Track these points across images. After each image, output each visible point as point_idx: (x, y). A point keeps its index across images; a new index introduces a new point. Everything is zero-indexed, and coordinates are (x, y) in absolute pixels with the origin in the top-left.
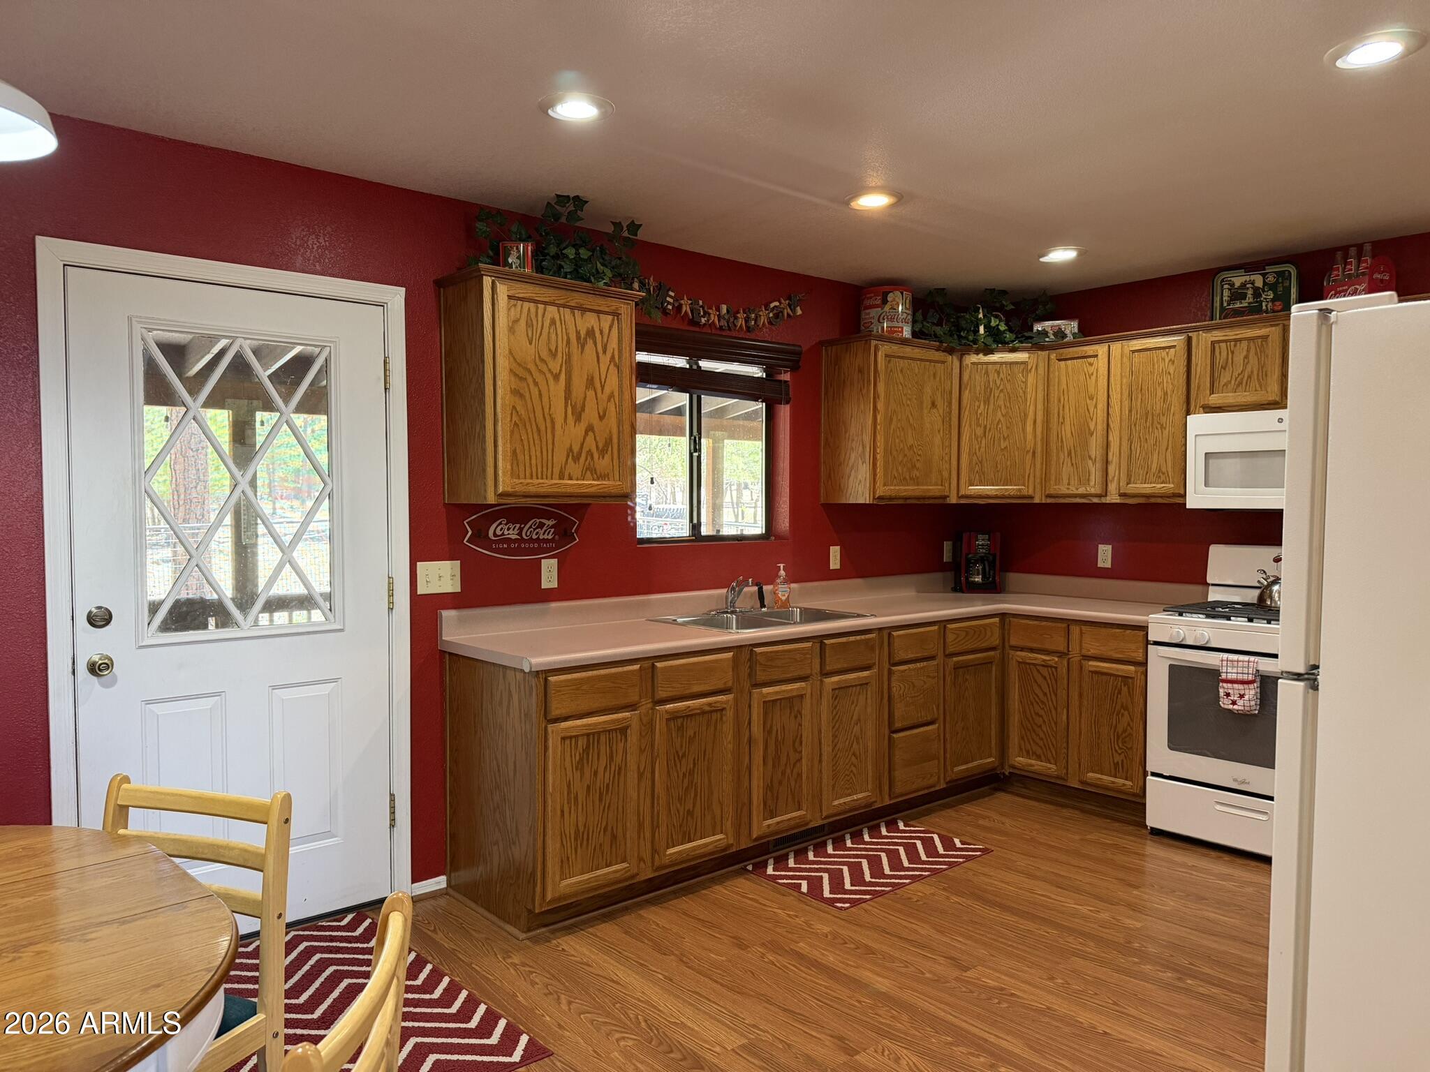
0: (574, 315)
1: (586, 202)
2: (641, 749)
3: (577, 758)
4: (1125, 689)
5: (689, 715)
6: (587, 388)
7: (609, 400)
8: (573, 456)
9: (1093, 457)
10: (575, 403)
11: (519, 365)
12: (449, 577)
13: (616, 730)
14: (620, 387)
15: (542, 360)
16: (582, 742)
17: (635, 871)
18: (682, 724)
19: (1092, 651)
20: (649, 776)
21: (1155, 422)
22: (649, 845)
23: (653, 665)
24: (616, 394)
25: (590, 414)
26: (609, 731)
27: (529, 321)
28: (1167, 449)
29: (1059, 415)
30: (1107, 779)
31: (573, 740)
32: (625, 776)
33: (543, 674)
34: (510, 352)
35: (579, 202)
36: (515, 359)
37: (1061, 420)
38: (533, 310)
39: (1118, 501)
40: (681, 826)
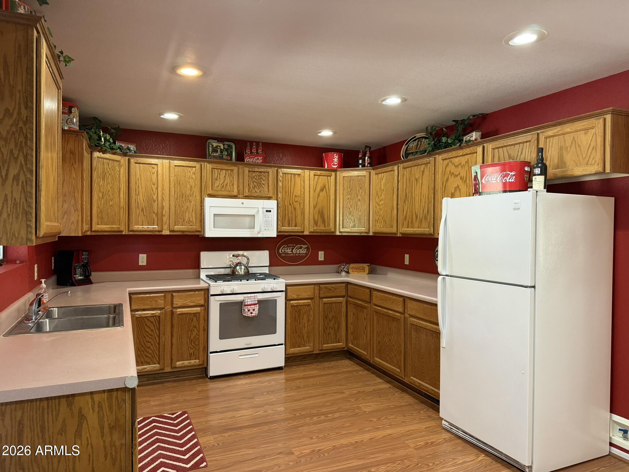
4: (195, 319)
9: (156, 212)
19: (179, 304)
21: (187, 199)
28: (192, 211)
29: (136, 190)
30: (186, 363)
37: (137, 193)
39: (169, 234)
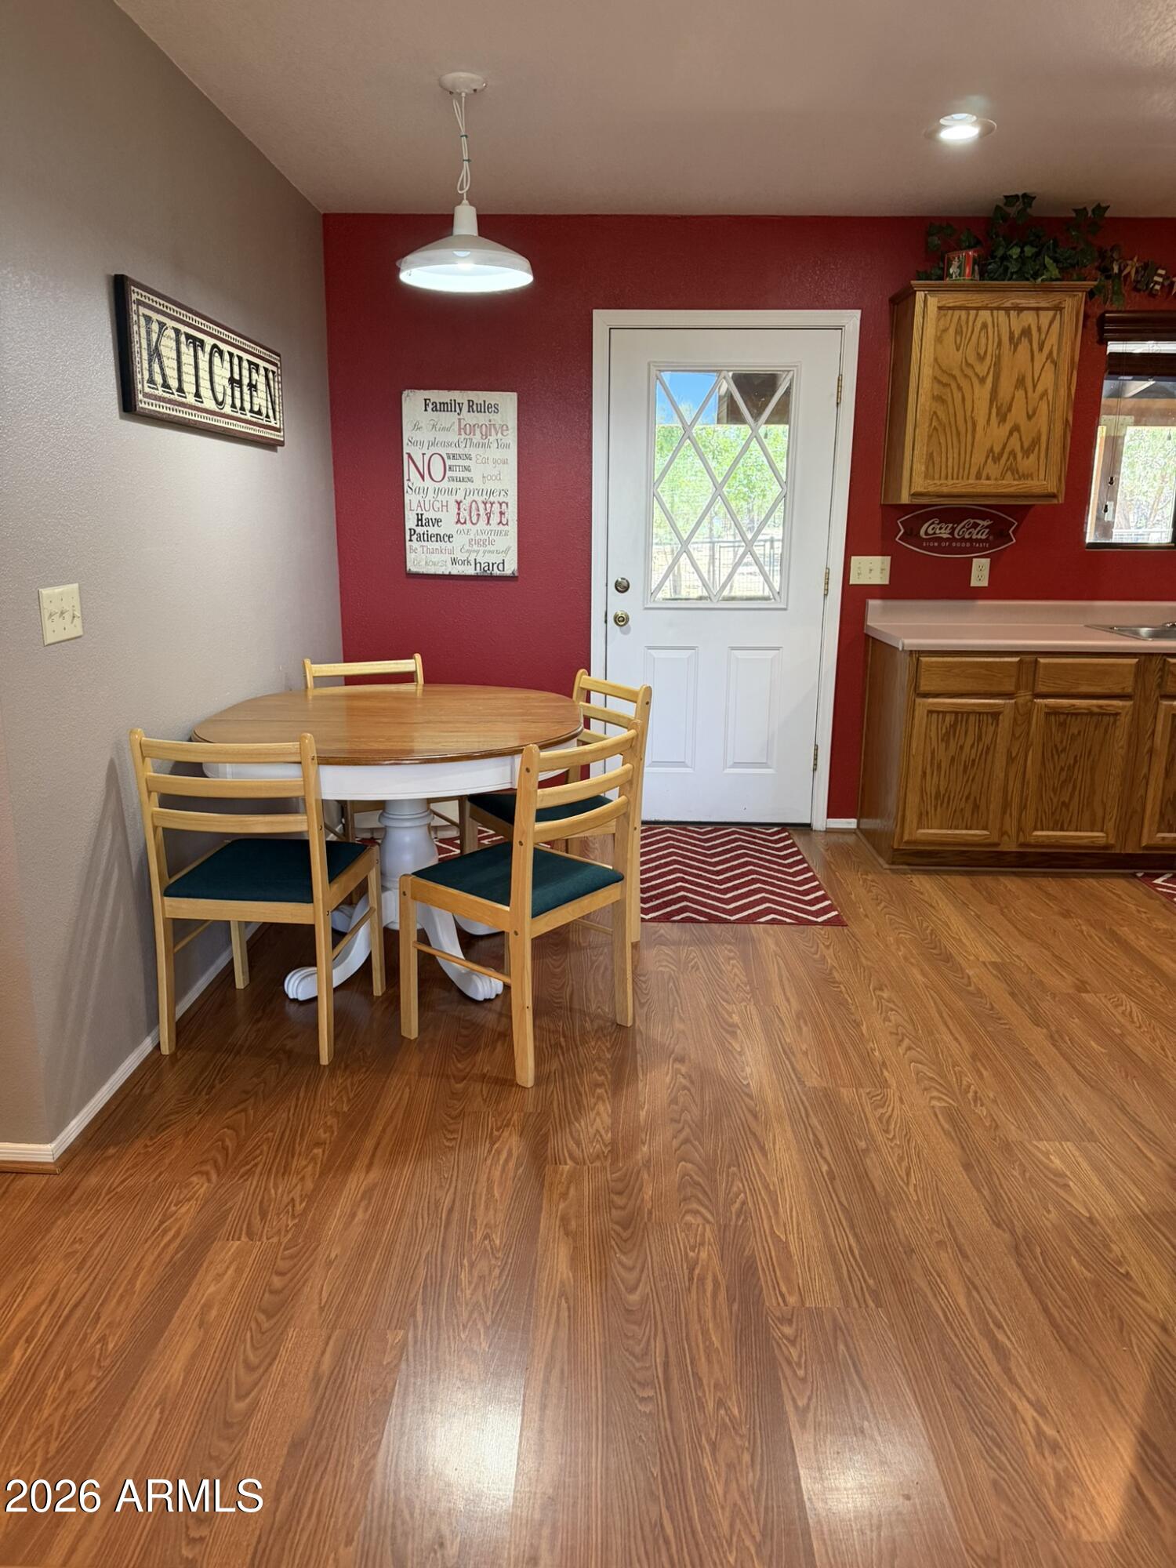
0: (1009, 316)
1: (1034, 198)
2: (1013, 735)
3: (944, 731)
5: (1075, 714)
6: (1016, 388)
7: (1041, 398)
8: (993, 456)
10: (1002, 405)
11: (944, 371)
12: (879, 570)
13: (987, 713)
14: (1056, 384)
15: (968, 365)
16: (949, 719)
17: (996, 840)
18: (1065, 720)
20: (1022, 762)
22: (1015, 822)
23: (1036, 660)
24: (1050, 392)
25: (1017, 414)
26: (980, 713)
27: (959, 329)
31: (941, 716)
32: (993, 756)
33: (917, 654)
34: (936, 359)
35: (1028, 199)
36: (940, 367)
38: (964, 317)
40: (1053, 814)
